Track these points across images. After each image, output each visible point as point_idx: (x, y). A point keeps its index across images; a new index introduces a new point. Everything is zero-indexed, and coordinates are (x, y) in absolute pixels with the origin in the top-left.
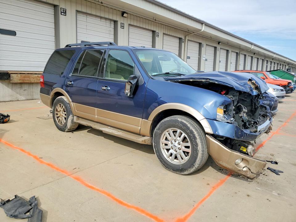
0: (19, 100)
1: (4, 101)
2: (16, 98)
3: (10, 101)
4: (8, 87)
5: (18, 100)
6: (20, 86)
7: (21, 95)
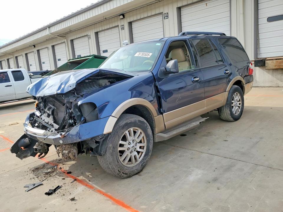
0: (280, 86)
1: (264, 86)
2: (277, 84)
3: (270, 87)
4: (268, 73)
5: (278, 87)
6: (281, 72)
7: (282, 82)
